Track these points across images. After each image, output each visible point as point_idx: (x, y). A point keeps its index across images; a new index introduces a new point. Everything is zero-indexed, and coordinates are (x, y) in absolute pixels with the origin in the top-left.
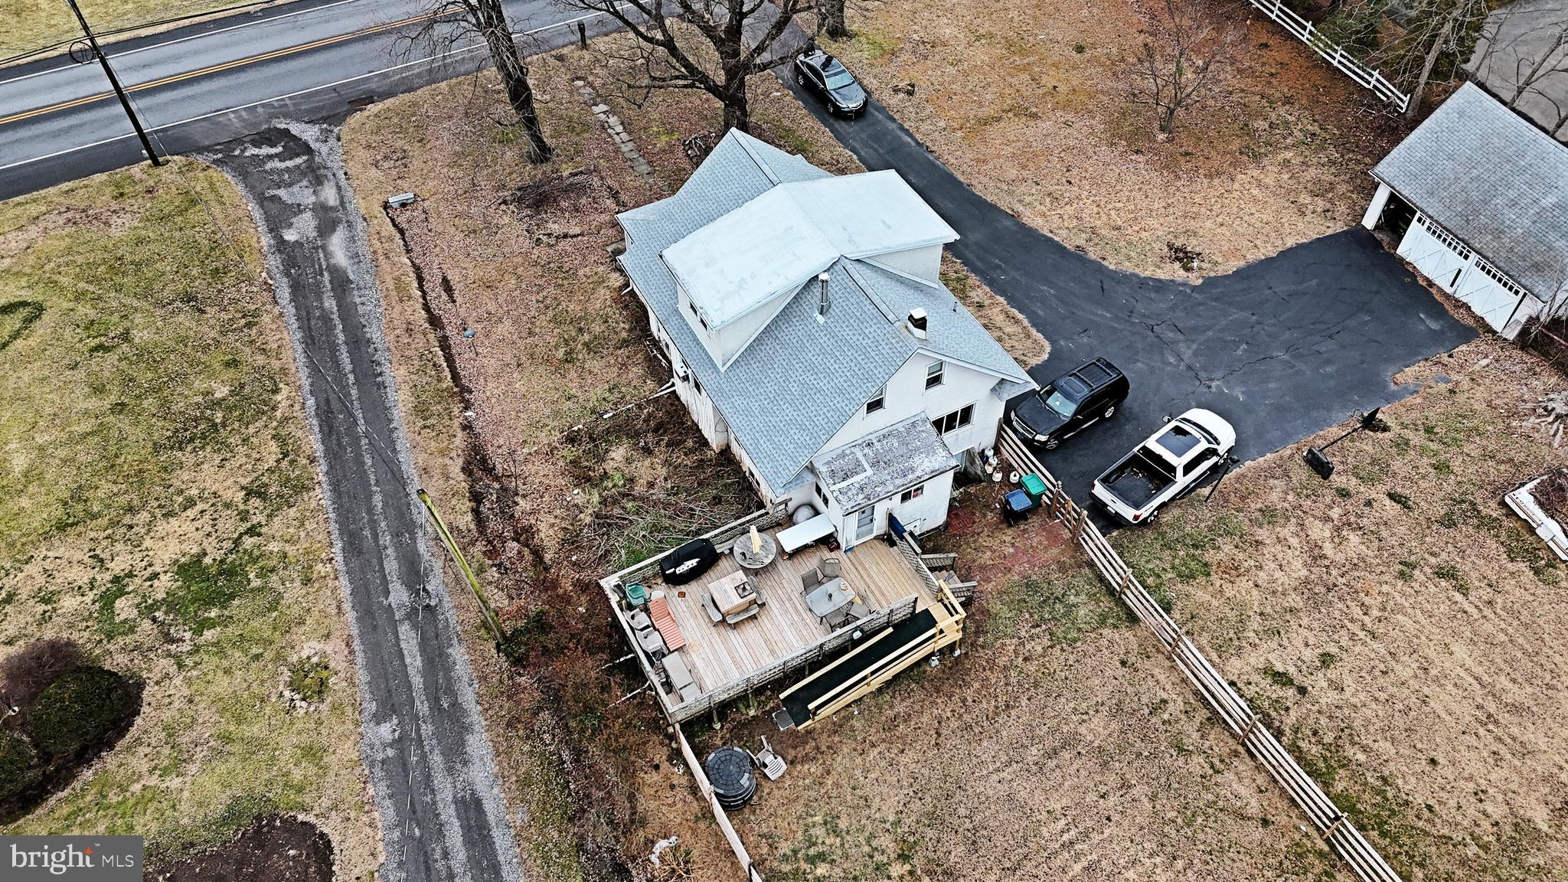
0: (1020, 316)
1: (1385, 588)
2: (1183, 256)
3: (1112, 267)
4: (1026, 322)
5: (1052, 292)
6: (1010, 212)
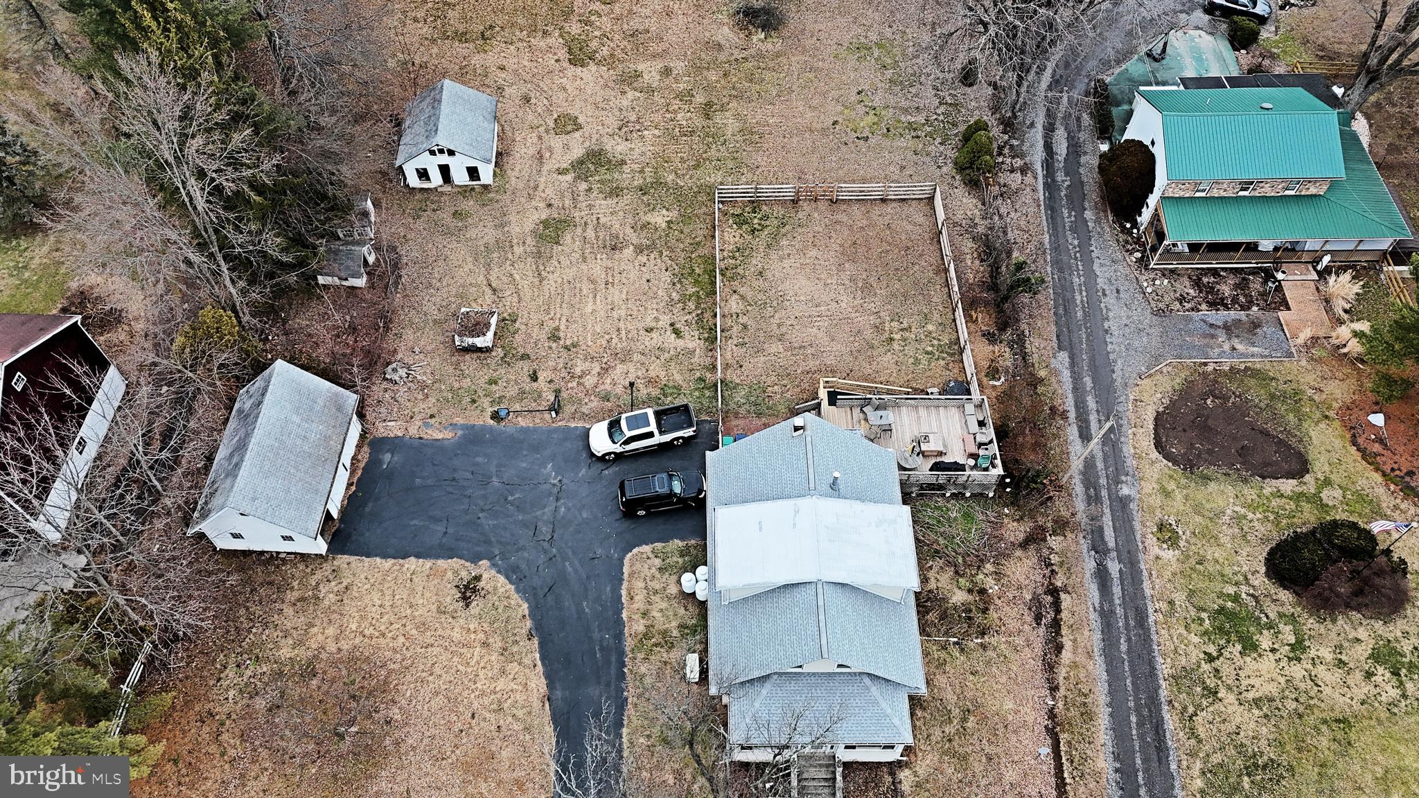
0: (624, 592)
1: (590, 343)
2: (469, 591)
3: (526, 606)
4: (625, 585)
5: (585, 604)
6: (547, 705)
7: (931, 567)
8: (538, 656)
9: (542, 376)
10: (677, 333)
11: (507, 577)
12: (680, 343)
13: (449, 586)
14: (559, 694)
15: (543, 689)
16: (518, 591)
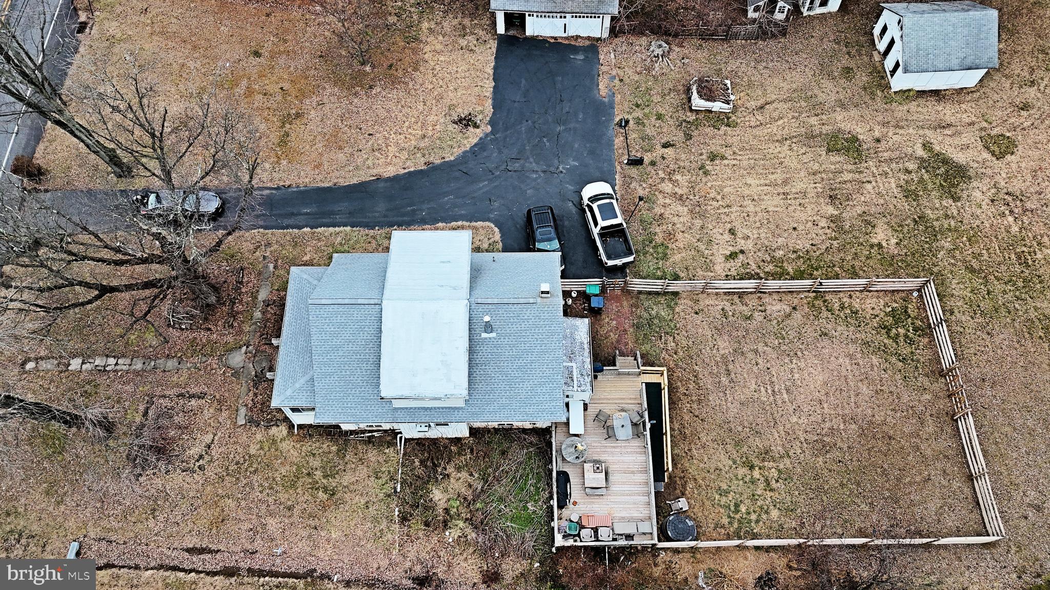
1: (709, 184)
2: (466, 122)
3: (452, 158)
4: (466, 224)
5: (451, 197)
6: (374, 178)
7: (471, 475)
8: (412, 169)
9: (669, 151)
10: (733, 256)
11: (476, 145)
12: (720, 259)
13: (471, 109)
14: (381, 185)
15: (386, 175)
16: (465, 152)
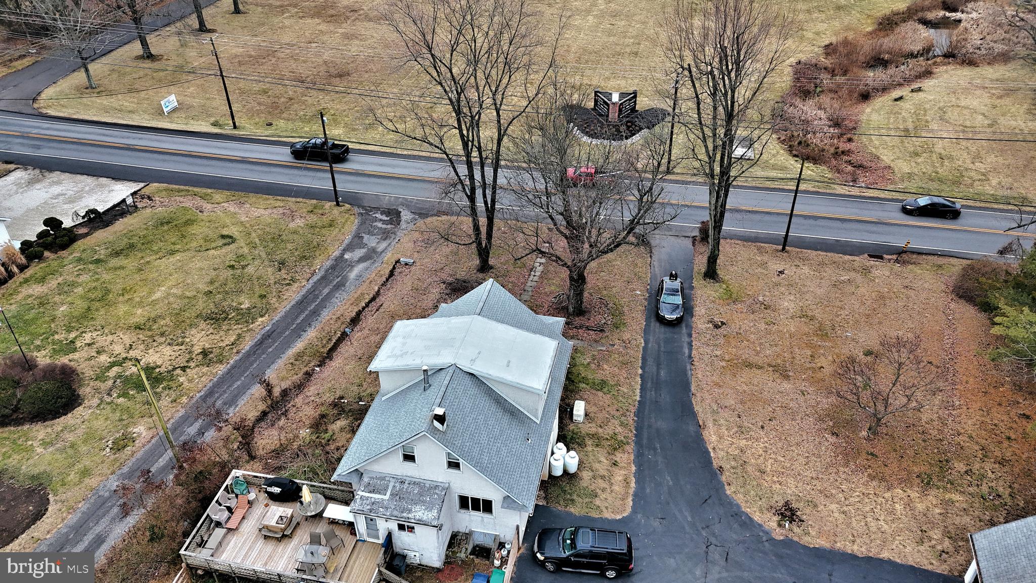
0: (633, 485)
2: (788, 514)
3: (728, 492)
4: (631, 491)
5: (671, 483)
6: (701, 423)
8: (712, 454)
11: (751, 519)
13: (811, 523)
14: (692, 428)
15: (705, 434)
16: (738, 506)
